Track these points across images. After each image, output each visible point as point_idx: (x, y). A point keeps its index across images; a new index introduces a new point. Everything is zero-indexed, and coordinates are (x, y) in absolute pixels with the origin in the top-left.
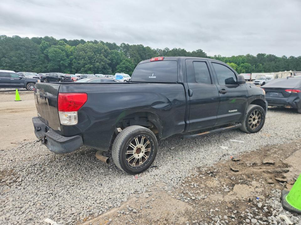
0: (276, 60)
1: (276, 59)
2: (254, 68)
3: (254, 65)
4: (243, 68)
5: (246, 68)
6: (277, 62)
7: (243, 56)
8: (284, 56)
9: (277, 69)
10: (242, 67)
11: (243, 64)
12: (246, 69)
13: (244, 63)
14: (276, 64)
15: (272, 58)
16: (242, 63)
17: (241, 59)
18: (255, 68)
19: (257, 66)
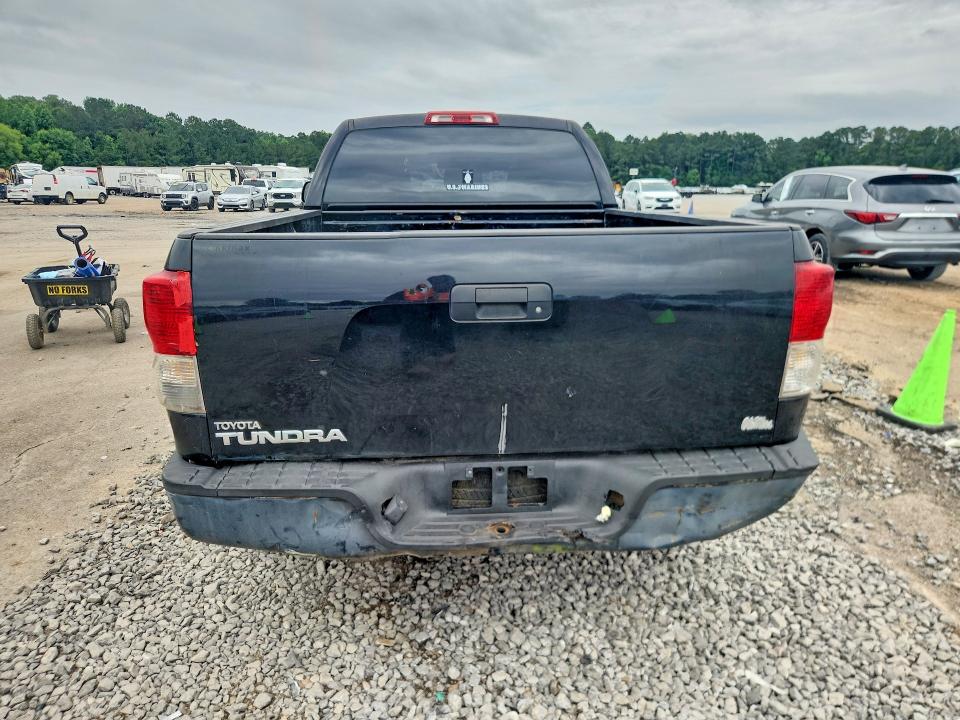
0: (151, 124)
1: (150, 121)
2: (88, 148)
3: (87, 138)
4: (48, 145)
5: (61, 146)
6: (156, 133)
7: (33, 99)
8: (172, 114)
9: (161, 155)
10: (45, 142)
11: (46, 132)
12: (62, 151)
13: (46, 128)
14: (155, 139)
15: (137, 119)
16: (40, 127)
17: (32, 112)
18: (93, 148)
19: (96, 143)
